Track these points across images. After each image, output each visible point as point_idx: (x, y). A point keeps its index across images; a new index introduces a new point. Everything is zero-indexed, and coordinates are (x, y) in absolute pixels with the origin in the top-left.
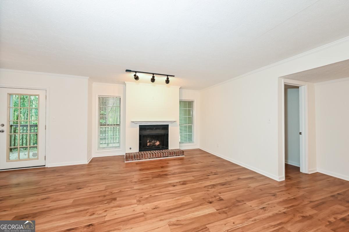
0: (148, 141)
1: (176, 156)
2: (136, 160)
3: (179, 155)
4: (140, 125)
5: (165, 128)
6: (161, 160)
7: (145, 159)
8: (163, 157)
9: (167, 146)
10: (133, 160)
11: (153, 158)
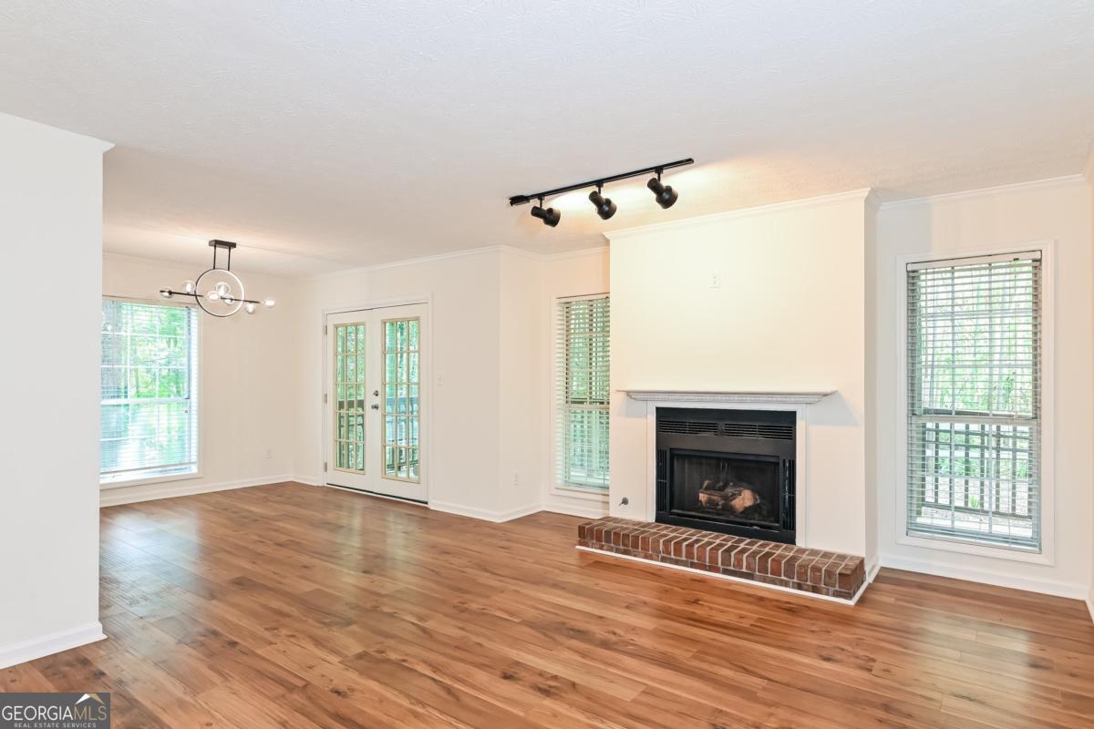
0: (706, 483)
1: (800, 587)
2: (611, 551)
3: (815, 590)
4: (657, 408)
5: (781, 425)
6: (702, 581)
7: (646, 557)
8: (726, 572)
9: (790, 525)
10: (601, 548)
11: (677, 562)
